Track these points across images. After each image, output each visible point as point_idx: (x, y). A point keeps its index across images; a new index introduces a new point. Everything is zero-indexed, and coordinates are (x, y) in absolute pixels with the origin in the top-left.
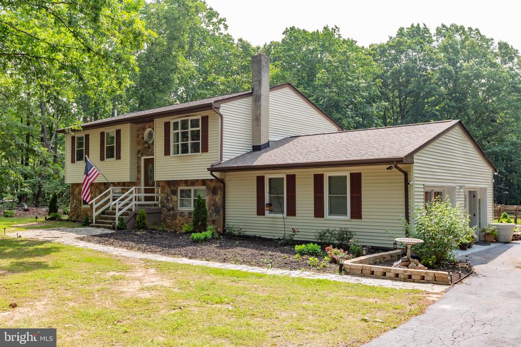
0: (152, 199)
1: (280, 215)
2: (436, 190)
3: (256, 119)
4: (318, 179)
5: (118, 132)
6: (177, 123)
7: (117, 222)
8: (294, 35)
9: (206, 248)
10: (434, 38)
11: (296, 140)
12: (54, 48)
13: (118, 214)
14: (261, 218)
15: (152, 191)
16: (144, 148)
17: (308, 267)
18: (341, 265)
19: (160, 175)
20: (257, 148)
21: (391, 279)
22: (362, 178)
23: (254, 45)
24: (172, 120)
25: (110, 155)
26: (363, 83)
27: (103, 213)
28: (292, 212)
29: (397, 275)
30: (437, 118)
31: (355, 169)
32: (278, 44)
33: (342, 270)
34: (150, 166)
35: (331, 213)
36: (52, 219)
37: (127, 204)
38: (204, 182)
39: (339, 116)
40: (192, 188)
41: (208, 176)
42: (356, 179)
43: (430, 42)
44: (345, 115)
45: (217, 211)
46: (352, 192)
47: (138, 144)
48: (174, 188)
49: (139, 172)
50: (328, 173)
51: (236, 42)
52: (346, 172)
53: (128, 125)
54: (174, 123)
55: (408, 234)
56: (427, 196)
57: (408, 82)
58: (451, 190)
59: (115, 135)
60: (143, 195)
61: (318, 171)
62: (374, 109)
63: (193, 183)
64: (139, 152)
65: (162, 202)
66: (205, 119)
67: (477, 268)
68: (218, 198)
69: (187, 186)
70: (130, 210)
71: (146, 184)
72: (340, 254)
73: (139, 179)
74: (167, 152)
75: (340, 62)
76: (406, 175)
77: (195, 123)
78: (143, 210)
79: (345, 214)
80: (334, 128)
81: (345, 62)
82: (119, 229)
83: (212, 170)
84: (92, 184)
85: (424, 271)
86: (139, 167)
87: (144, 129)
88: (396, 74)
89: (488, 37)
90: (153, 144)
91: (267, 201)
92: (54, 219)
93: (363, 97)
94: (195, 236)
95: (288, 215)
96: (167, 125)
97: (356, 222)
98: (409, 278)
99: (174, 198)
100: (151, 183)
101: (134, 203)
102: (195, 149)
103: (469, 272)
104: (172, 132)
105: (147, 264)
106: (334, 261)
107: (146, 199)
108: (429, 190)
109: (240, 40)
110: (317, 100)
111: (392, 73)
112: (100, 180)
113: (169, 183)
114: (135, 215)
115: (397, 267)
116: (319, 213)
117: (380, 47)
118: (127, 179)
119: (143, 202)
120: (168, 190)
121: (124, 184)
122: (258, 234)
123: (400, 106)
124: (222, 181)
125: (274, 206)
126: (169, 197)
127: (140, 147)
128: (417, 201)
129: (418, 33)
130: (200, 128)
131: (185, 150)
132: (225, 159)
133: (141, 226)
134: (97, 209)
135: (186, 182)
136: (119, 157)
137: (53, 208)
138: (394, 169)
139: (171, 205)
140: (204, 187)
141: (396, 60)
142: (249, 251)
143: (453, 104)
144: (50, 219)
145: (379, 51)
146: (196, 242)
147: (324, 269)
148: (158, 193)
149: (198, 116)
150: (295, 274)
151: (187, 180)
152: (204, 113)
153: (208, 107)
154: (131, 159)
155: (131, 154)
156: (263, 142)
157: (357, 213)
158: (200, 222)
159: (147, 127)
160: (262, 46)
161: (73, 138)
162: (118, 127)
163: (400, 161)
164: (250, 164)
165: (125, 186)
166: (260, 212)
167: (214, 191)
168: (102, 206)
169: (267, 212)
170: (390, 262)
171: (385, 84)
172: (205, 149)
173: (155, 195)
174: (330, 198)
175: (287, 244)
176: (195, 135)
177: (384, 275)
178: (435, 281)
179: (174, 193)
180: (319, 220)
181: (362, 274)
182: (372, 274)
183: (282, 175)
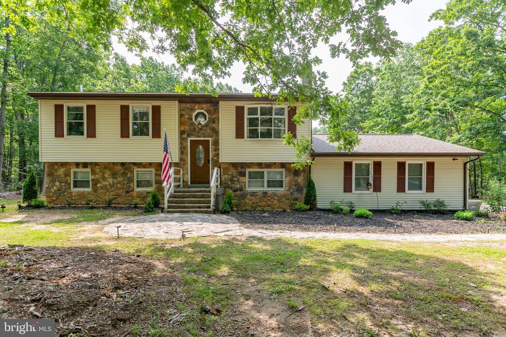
1: (367, 192)
4: (401, 166)
5: (156, 108)
6: (255, 108)
14: (348, 194)
16: (193, 129)
22: (435, 165)
24: (247, 105)
28: (377, 188)
31: (430, 159)
34: (200, 147)
35: (409, 189)
38: (283, 165)
40: (266, 171)
42: (431, 166)
45: (299, 190)
46: (427, 175)
47: (183, 124)
48: (243, 170)
49: (183, 153)
50: (409, 161)
52: (423, 161)
53: (175, 103)
54: (248, 108)
59: (150, 111)
61: (401, 159)
63: (269, 165)
64: (183, 133)
66: (292, 110)
68: (300, 179)
69: (260, 168)
71: (194, 165)
73: (183, 160)
74: (240, 136)
76: (465, 164)
77: (279, 111)
79: (422, 189)
86: (184, 148)
87: (193, 110)
90: (206, 126)
91: (354, 181)
95: (374, 191)
96: (240, 109)
97: (430, 194)
99: (242, 179)
102: (278, 135)
104: (246, 117)
116: (401, 188)
118: (174, 159)
120: (232, 171)
126: (235, 179)
127: (186, 128)
130: (286, 116)
131: (264, 135)
135: (260, 165)
138: (458, 161)
139: (238, 186)
140: (283, 170)
151: (261, 163)
157: (430, 189)
159: (196, 108)
161: (59, 107)
162: (156, 103)
166: (347, 190)
167: (296, 174)
176: (278, 122)
179: (241, 174)
180: (401, 194)
183: (370, 161)
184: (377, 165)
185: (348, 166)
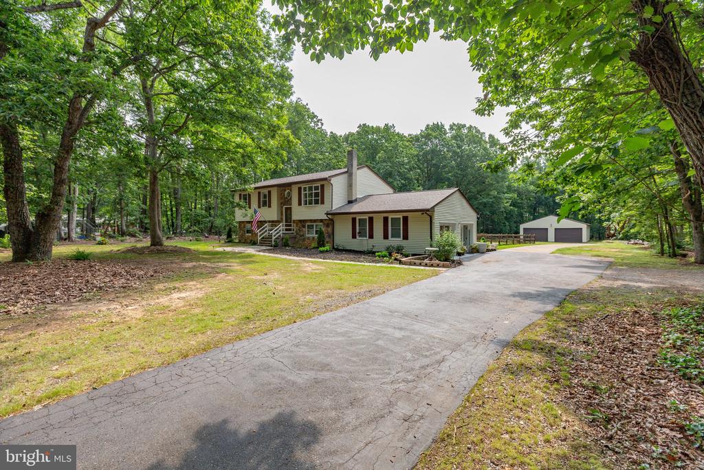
0: (290, 230)
1: (365, 238)
2: (446, 225)
3: (350, 186)
4: (386, 219)
5: (269, 192)
6: (306, 188)
7: (273, 243)
8: (365, 129)
9: (329, 255)
10: (448, 131)
11: (371, 197)
12: (238, 146)
13: (274, 238)
14: (354, 240)
15: (290, 226)
16: (285, 202)
17: (384, 262)
18: (400, 261)
19: (295, 217)
20: (350, 202)
21: (423, 266)
22: (409, 219)
23: (339, 134)
24: (303, 186)
25: (265, 204)
26: (406, 160)
27: (263, 238)
28: (371, 236)
29: (426, 264)
30: (449, 187)
31: (405, 214)
32: (354, 134)
33: (401, 262)
34: (289, 211)
35: (392, 237)
36: (229, 242)
37: (278, 233)
38: (321, 221)
39: (391, 180)
40: (315, 224)
41: (325, 217)
42: (406, 219)
43: (445, 134)
44: (395, 179)
45: (329, 237)
46: (403, 226)
47: (281, 198)
48: (304, 224)
49: (282, 214)
50: (391, 216)
51: (329, 133)
52: (400, 216)
53: (276, 188)
54: (304, 188)
55: (431, 246)
56: (441, 228)
57: (432, 159)
58: (454, 225)
59: (267, 193)
60: (284, 228)
62: (412, 175)
63: (315, 221)
64: (281, 204)
65: (296, 232)
66: (322, 186)
67: (463, 263)
68: (330, 229)
69: (311, 223)
70: (280, 236)
71: (286, 222)
72: (399, 256)
73: (282, 219)
74: (300, 204)
75: (393, 147)
76: (431, 218)
77: (316, 188)
78: (287, 236)
79: (400, 237)
80: (391, 191)
81: (396, 147)
82: (274, 246)
83: (327, 214)
84: (258, 221)
85: (437, 262)
86: (282, 212)
87: (285, 190)
88: (426, 154)
89: (482, 131)
90: (291, 199)
91: (357, 231)
92: (230, 241)
93: (406, 169)
94: (321, 249)
95: (369, 238)
96: (300, 189)
97: (405, 241)
98: (432, 266)
99: (304, 229)
100: (289, 221)
101: (281, 232)
102: (317, 202)
103: (460, 263)
104: (303, 193)
105: (308, 262)
106: (396, 259)
107: (286, 230)
108: (442, 225)
109: (332, 133)
110: (379, 170)
111: (424, 153)
112: (262, 219)
113: (301, 221)
114: (283, 239)
115: (426, 261)
116: (386, 237)
117: (416, 136)
118: (275, 218)
119: (284, 232)
120: (300, 225)
121: (273, 221)
122: (353, 249)
123: (428, 173)
124: (332, 220)
125: (362, 234)
126: (301, 229)
127: (283, 201)
128: (436, 231)
129: (437, 128)
130: (320, 191)
131: (310, 203)
132: (334, 208)
133: (286, 245)
134: (260, 236)
135: (311, 221)
136: (270, 206)
137: (229, 235)
138: (425, 214)
139: (302, 234)
140: (321, 224)
141: (426, 144)
142: (351, 256)
143: (459, 172)
144: (228, 242)
145: (415, 139)
146: (322, 252)
147: (392, 263)
148: (294, 227)
149: (318, 184)
150: (378, 265)
152: (322, 183)
153: (325, 179)
154: (278, 207)
155: (278, 205)
156: (354, 199)
157: (406, 237)
158: (321, 243)
159: (287, 190)
160: (343, 135)
161: (240, 195)
162: (269, 189)
163: (428, 210)
164: (348, 211)
165: (274, 223)
166: (354, 236)
167: (327, 226)
168: (263, 234)
169: (357, 237)
170: (424, 259)
171: (419, 160)
172: (323, 203)
173: (292, 228)
174: (392, 229)
175: (370, 254)
176: (317, 195)
177: (420, 264)
178: (443, 266)
179: (304, 227)
180: (386, 241)
181: (410, 264)
182: (415, 264)
183: (366, 217)
184: (371, 219)
185: (354, 220)
